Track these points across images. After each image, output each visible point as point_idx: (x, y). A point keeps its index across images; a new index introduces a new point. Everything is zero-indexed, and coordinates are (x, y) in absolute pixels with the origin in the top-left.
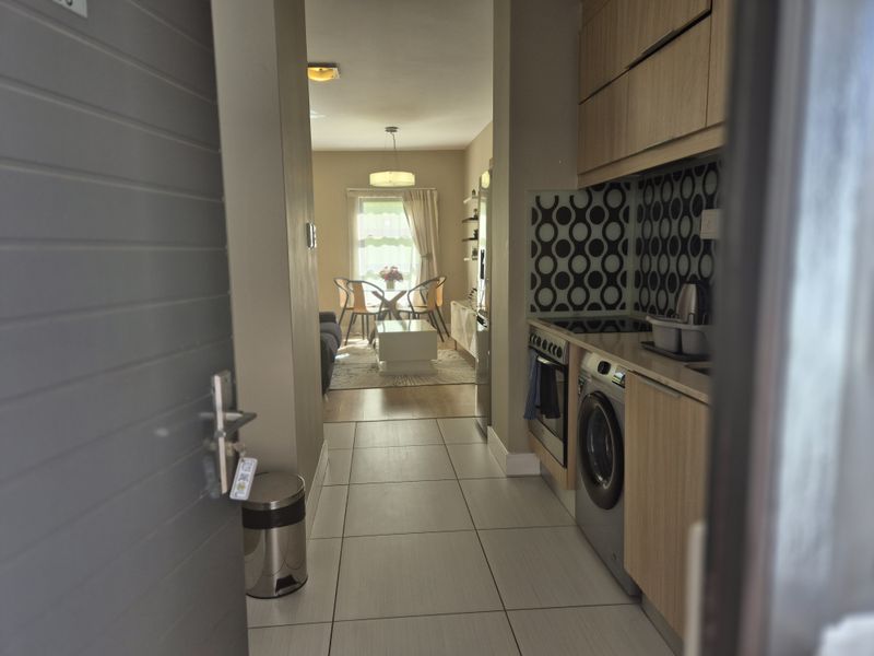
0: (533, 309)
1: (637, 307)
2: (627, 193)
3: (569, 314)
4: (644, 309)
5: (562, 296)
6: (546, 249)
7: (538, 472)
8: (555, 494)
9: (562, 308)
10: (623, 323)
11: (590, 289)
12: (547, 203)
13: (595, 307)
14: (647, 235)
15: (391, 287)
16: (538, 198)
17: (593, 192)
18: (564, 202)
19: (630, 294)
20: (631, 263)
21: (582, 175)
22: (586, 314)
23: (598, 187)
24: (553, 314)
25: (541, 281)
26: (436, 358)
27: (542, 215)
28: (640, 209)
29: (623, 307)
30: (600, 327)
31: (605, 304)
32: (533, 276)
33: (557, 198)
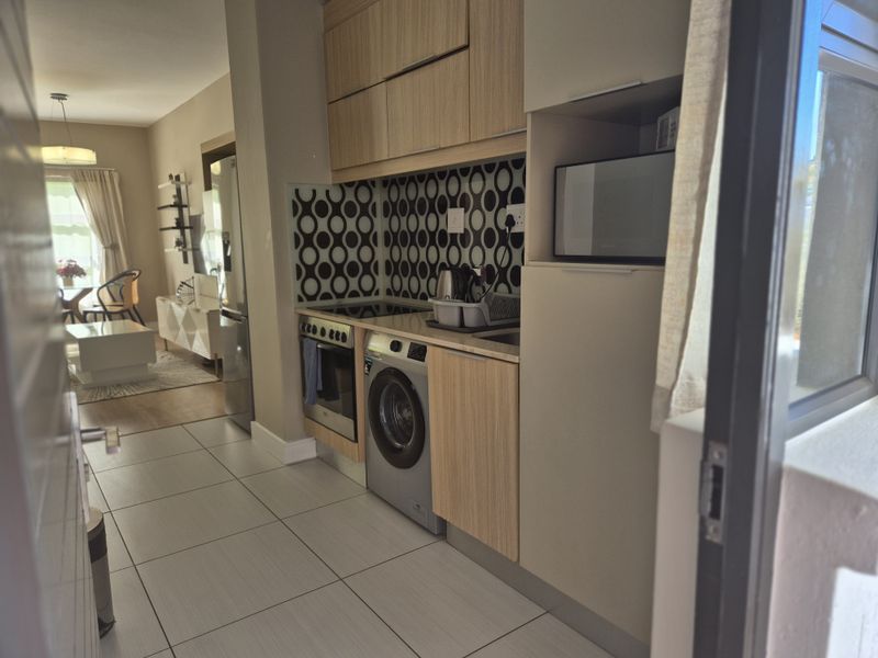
0: (300, 299)
1: (389, 292)
2: (374, 190)
3: (333, 302)
4: (397, 294)
5: (326, 285)
6: (308, 242)
7: (313, 454)
8: (337, 470)
9: (326, 296)
10: (377, 307)
11: (349, 277)
12: (306, 197)
13: (354, 294)
14: (395, 229)
15: (69, 283)
16: (297, 191)
17: (346, 188)
18: (321, 196)
19: (383, 281)
20: (382, 254)
21: (336, 171)
22: (348, 301)
23: (350, 184)
24: (319, 303)
25: (305, 272)
26: (155, 361)
27: (302, 208)
28: (385, 205)
29: (377, 293)
30: (360, 313)
31: (363, 291)
32: (298, 267)
33: (314, 191)
